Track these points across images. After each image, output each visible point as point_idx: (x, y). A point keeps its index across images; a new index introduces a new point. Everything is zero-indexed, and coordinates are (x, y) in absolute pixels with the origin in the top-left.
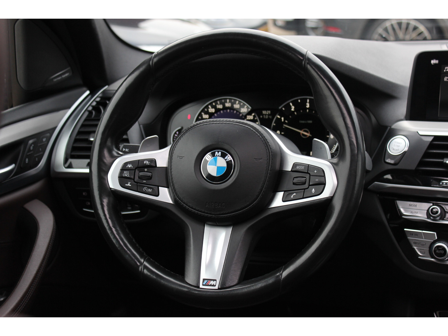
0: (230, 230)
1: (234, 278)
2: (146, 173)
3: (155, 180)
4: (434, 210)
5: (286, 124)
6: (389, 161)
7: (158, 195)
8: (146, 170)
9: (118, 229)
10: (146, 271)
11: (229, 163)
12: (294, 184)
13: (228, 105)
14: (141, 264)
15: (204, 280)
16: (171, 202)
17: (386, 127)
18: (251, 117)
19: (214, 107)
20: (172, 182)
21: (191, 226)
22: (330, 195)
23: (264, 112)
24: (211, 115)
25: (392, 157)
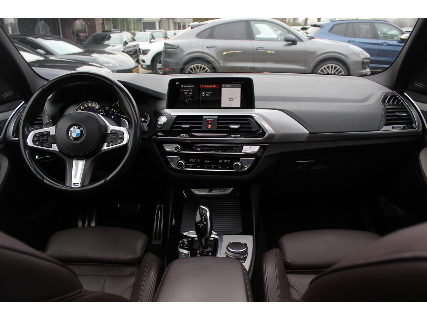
0: (84, 161)
1: (87, 182)
2: (45, 138)
3: (50, 141)
4: (178, 147)
5: (116, 113)
6: (158, 127)
8: (45, 136)
9: (34, 164)
10: (47, 182)
11: (81, 131)
12: (111, 139)
13: (90, 105)
14: (45, 179)
15: (73, 184)
16: (58, 150)
17: (158, 112)
18: (100, 110)
19: (84, 106)
20: (57, 141)
21: (67, 160)
22: (126, 142)
23: (106, 108)
24: (82, 110)
25: (159, 125)
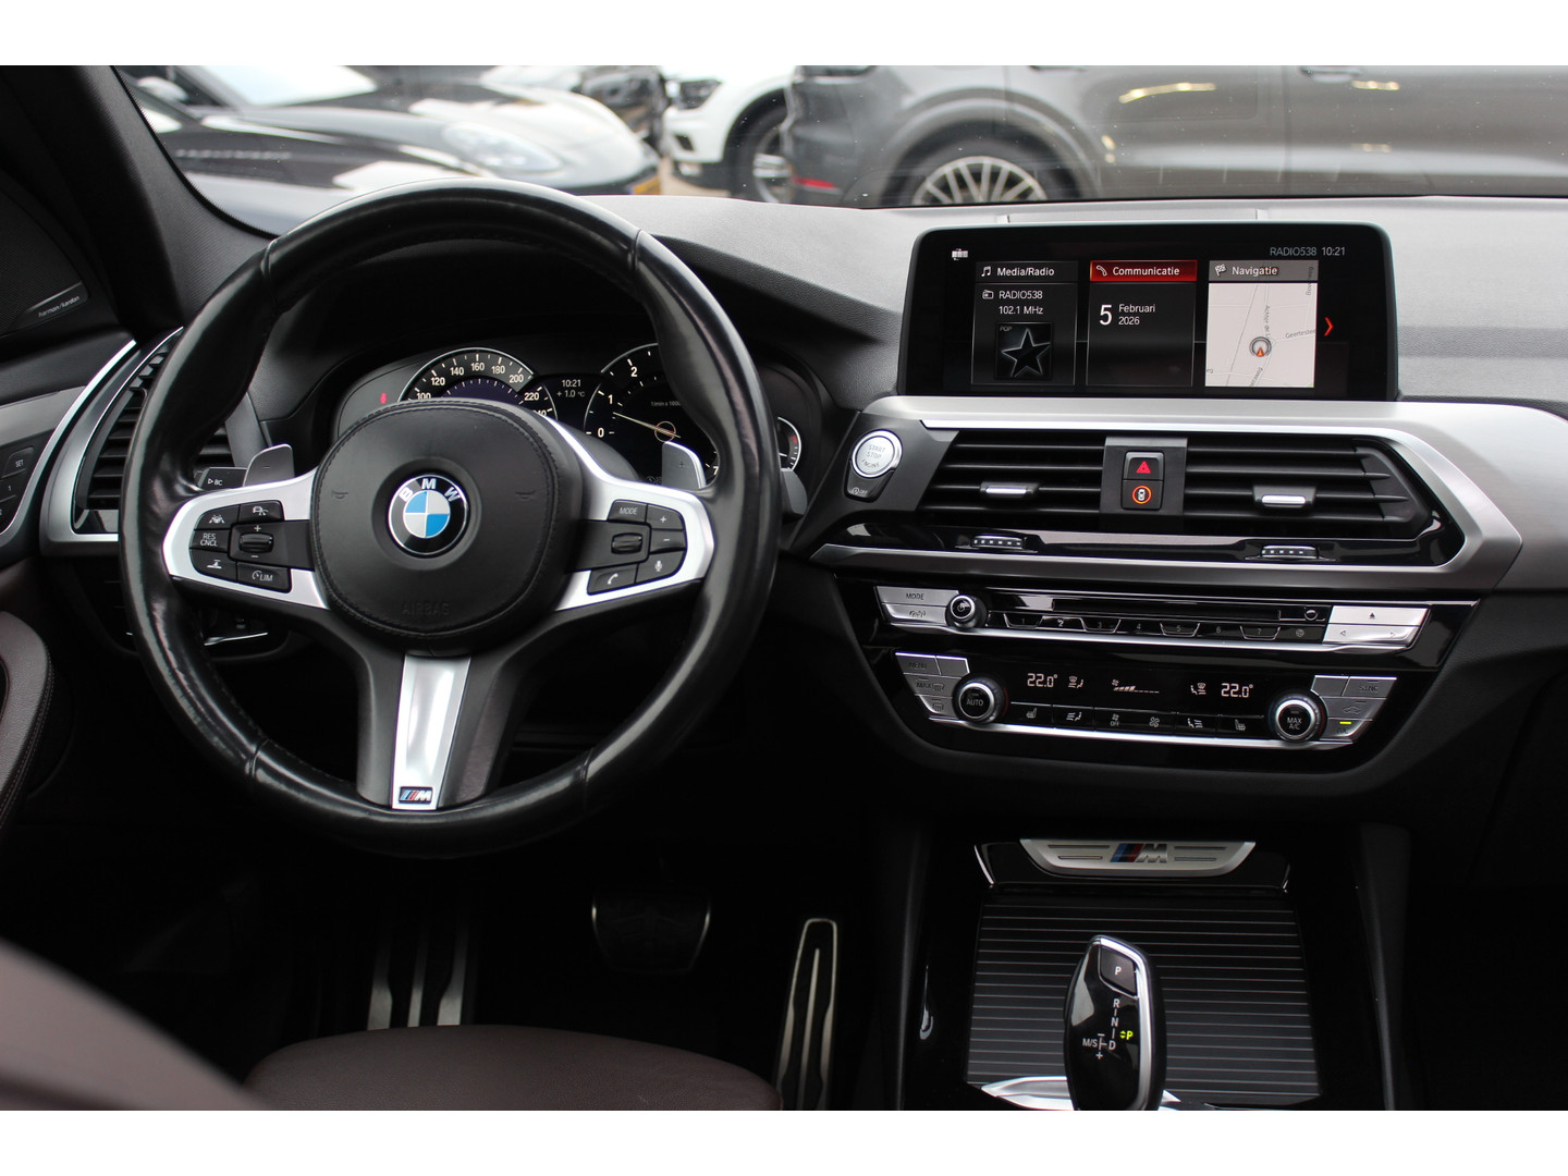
0: (464, 668)
1: (476, 784)
2: (258, 536)
3: (282, 552)
4: (963, 605)
5: (618, 409)
6: (854, 491)
7: (287, 590)
8: (258, 529)
9: (193, 673)
10: (261, 776)
11: (456, 506)
12: (614, 551)
13: (477, 367)
14: (251, 756)
15: (403, 789)
16: (322, 605)
17: (852, 412)
18: (533, 396)
19: (445, 373)
20: (321, 555)
21: (371, 661)
22: (698, 573)
23: (567, 383)
24: (438, 392)
25: (862, 481)
